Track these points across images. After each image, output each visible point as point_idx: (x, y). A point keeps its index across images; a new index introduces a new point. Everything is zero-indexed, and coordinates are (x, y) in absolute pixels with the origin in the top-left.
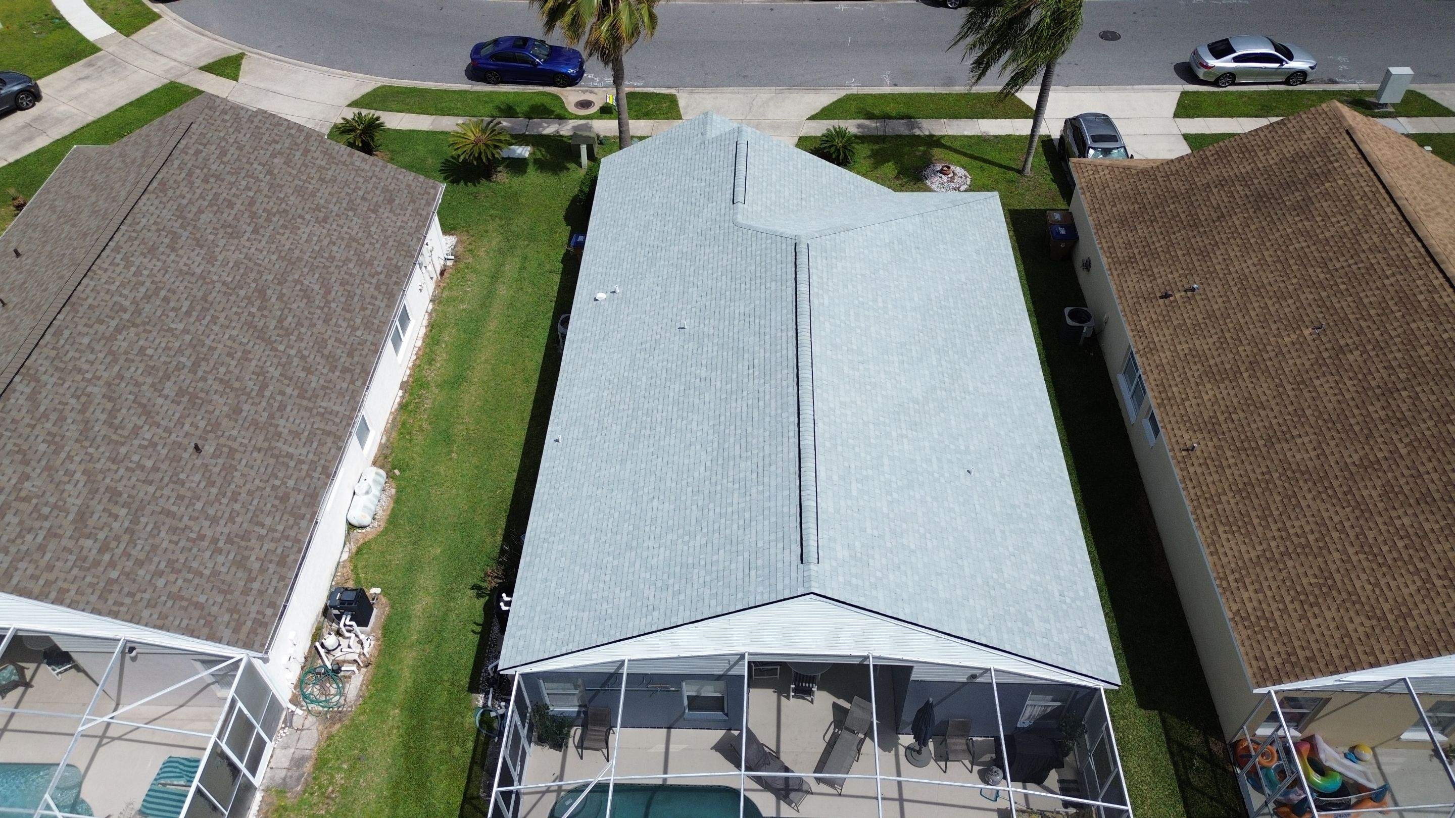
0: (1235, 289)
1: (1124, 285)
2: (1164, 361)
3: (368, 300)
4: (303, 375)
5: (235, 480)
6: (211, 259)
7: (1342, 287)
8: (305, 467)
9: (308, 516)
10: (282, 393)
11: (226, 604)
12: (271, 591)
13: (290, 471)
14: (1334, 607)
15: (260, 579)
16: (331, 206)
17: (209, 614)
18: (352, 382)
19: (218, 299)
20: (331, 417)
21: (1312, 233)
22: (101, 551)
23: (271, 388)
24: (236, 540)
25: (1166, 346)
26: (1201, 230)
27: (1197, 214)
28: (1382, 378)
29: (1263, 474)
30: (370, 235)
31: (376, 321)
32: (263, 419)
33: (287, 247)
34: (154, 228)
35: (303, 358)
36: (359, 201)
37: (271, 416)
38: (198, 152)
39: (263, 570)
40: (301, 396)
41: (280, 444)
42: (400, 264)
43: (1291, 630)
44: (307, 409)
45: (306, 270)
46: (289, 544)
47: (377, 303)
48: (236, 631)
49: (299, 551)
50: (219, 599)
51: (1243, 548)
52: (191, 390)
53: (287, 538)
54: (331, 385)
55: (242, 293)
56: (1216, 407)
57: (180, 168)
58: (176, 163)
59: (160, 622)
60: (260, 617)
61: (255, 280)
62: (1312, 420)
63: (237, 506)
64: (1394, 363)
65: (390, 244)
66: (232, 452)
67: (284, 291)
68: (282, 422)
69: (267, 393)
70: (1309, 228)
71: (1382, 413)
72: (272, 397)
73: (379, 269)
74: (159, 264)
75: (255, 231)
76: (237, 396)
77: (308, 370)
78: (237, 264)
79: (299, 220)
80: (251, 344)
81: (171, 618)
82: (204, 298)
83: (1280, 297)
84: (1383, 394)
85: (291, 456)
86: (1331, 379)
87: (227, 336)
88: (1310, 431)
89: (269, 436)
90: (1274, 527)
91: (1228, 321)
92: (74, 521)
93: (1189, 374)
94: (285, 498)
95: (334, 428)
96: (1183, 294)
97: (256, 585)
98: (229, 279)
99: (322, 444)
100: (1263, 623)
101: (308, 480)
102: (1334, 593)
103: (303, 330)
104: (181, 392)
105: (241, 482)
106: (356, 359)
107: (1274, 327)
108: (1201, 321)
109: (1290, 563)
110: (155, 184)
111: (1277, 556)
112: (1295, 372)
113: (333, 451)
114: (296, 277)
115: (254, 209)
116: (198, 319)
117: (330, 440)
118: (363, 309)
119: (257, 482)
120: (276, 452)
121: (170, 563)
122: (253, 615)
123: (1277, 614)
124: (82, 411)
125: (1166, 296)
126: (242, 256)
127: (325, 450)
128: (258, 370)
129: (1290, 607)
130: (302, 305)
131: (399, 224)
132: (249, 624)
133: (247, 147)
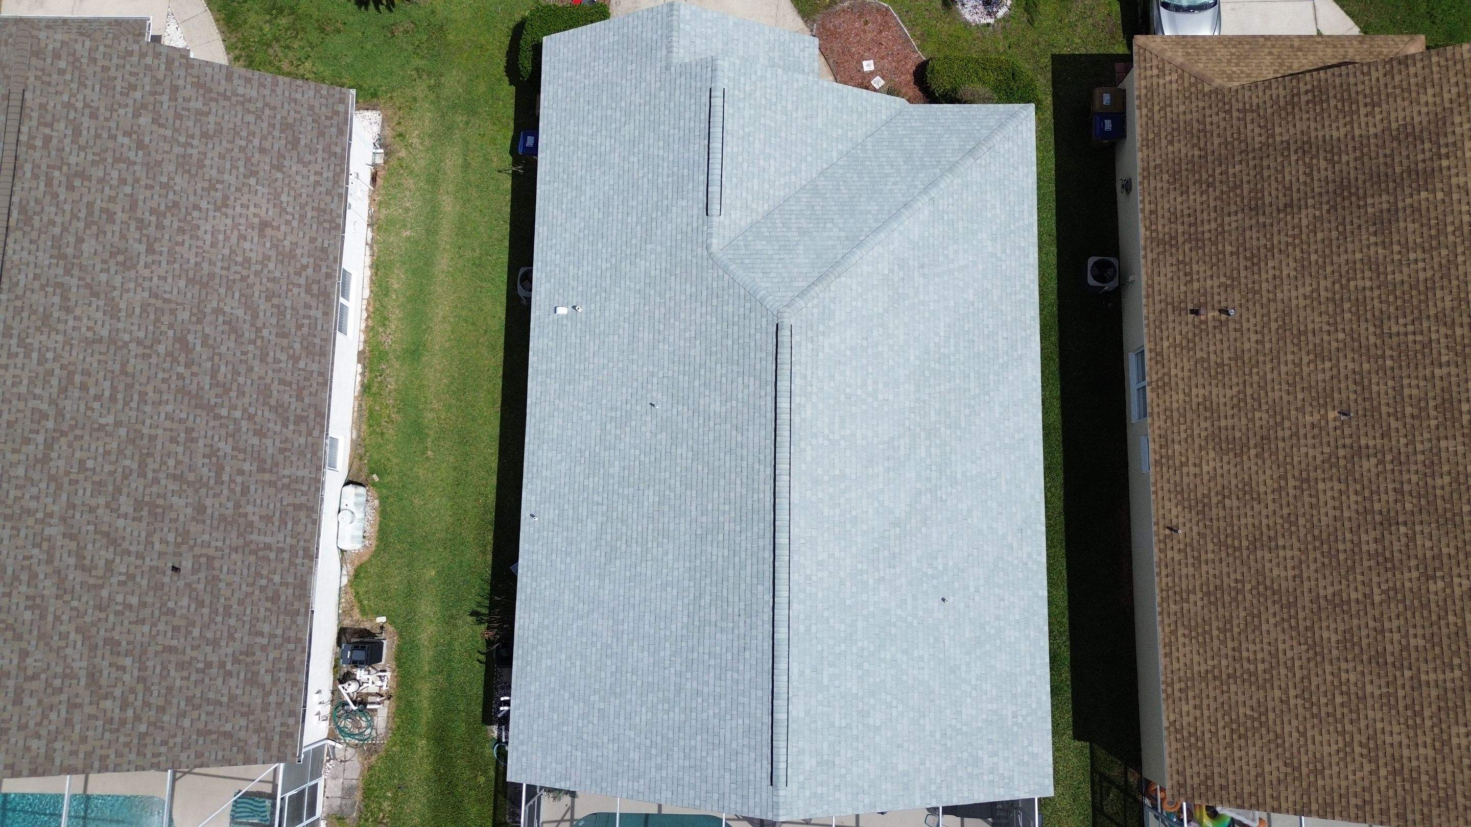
0: (1274, 326)
1: (1156, 279)
2: (1175, 405)
3: (301, 312)
4: (255, 441)
5: (222, 592)
6: (113, 312)
7: (1389, 363)
8: (286, 555)
9: (303, 610)
10: (241, 472)
11: (251, 726)
12: (288, 700)
13: (273, 565)
14: (1259, 743)
15: (274, 690)
16: (226, 177)
17: (239, 740)
18: (309, 434)
19: (139, 367)
20: (298, 486)
21: (1381, 269)
22: (123, 709)
23: (228, 469)
24: (241, 657)
25: (1181, 386)
26: (1261, 219)
27: (1262, 191)
28: (1388, 502)
29: (1236, 581)
30: (283, 210)
31: (317, 341)
32: (230, 512)
33: (192, 261)
34: (36, 285)
35: (251, 418)
36: (257, 155)
37: (237, 506)
38: (47, 140)
39: (275, 681)
40: (261, 470)
41: (254, 537)
42: (326, 245)
43: (1215, 755)
44: (272, 484)
45: (222, 291)
46: (291, 646)
47: (313, 313)
48: (267, 749)
49: (303, 651)
50: (243, 722)
51: (1196, 658)
52: (147, 499)
53: (288, 640)
54: (289, 446)
55: (161, 349)
56: (1212, 484)
57: (35, 177)
58: (28, 167)
59: (198, 762)
60: (284, 729)
61: (171, 326)
62: (1303, 531)
63: (232, 621)
64: (1406, 488)
65: (309, 215)
66: (210, 559)
67: (207, 330)
68: (250, 509)
69: (225, 478)
70: (1381, 257)
71: (1373, 546)
72: (232, 481)
73: (304, 261)
74: (60, 338)
75: (150, 250)
76: (197, 491)
77: (260, 433)
78: (144, 307)
79: (196, 214)
80: (191, 418)
81: (206, 754)
82: (124, 372)
83: (1319, 355)
84: (1381, 524)
85: (268, 547)
86: (1337, 486)
87: (163, 416)
88: (1296, 545)
89: (242, 530)
90: (1230, 644)
91: (1254, 370)
92: (88, 685)
93: (1196, 432)
94: (275, 599)
95: (303, 499)
96: (1216, 313)
97: (273, 699)
98: (142, 334)
99: (296, 522)
100: (1193, 740)
101: (292, 570)
102: (1264, 731)
103: (241, 380)
104: (138, 505)
105: (230, 592)
106: (307, 401)
107: (1300, 396)
108: (1226, 361)
109: (1233, 688)
110: (15, 214)
111: (1224, 677)
112: (1303, 466)
113: (309, 526)
114: (214, 304)
115: (139, 214)
116: (126, 403)
117: (302, 514)
118: (299, 327)
119: (244, 587)
120: (253, 547)
121: (189, 700)
122: (278, 729)
123: (1207, 736)
124: (49, 561)
125: (1195, 312)
126: (146, 294)
127: (301, 528)
128: (208, 451)
129: (1221, 733)
130: (232, 344)
131: (312, 178)
132: (277, 738)
133: (102, 110)
